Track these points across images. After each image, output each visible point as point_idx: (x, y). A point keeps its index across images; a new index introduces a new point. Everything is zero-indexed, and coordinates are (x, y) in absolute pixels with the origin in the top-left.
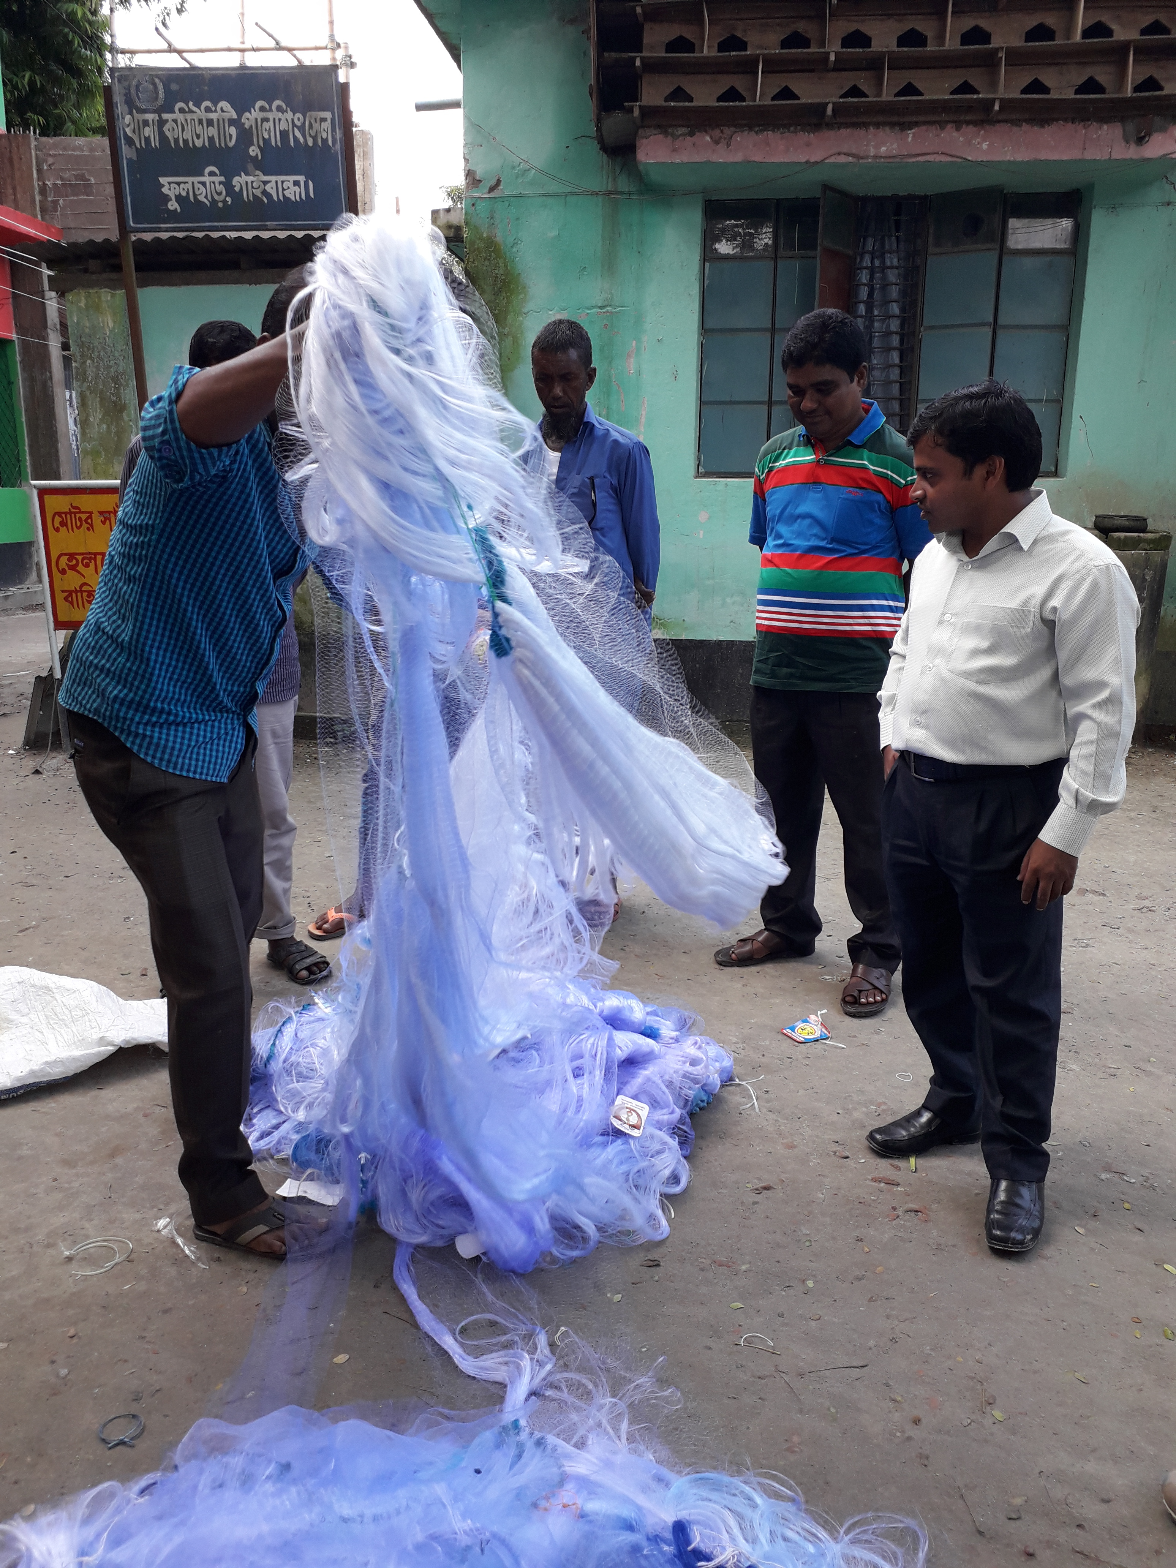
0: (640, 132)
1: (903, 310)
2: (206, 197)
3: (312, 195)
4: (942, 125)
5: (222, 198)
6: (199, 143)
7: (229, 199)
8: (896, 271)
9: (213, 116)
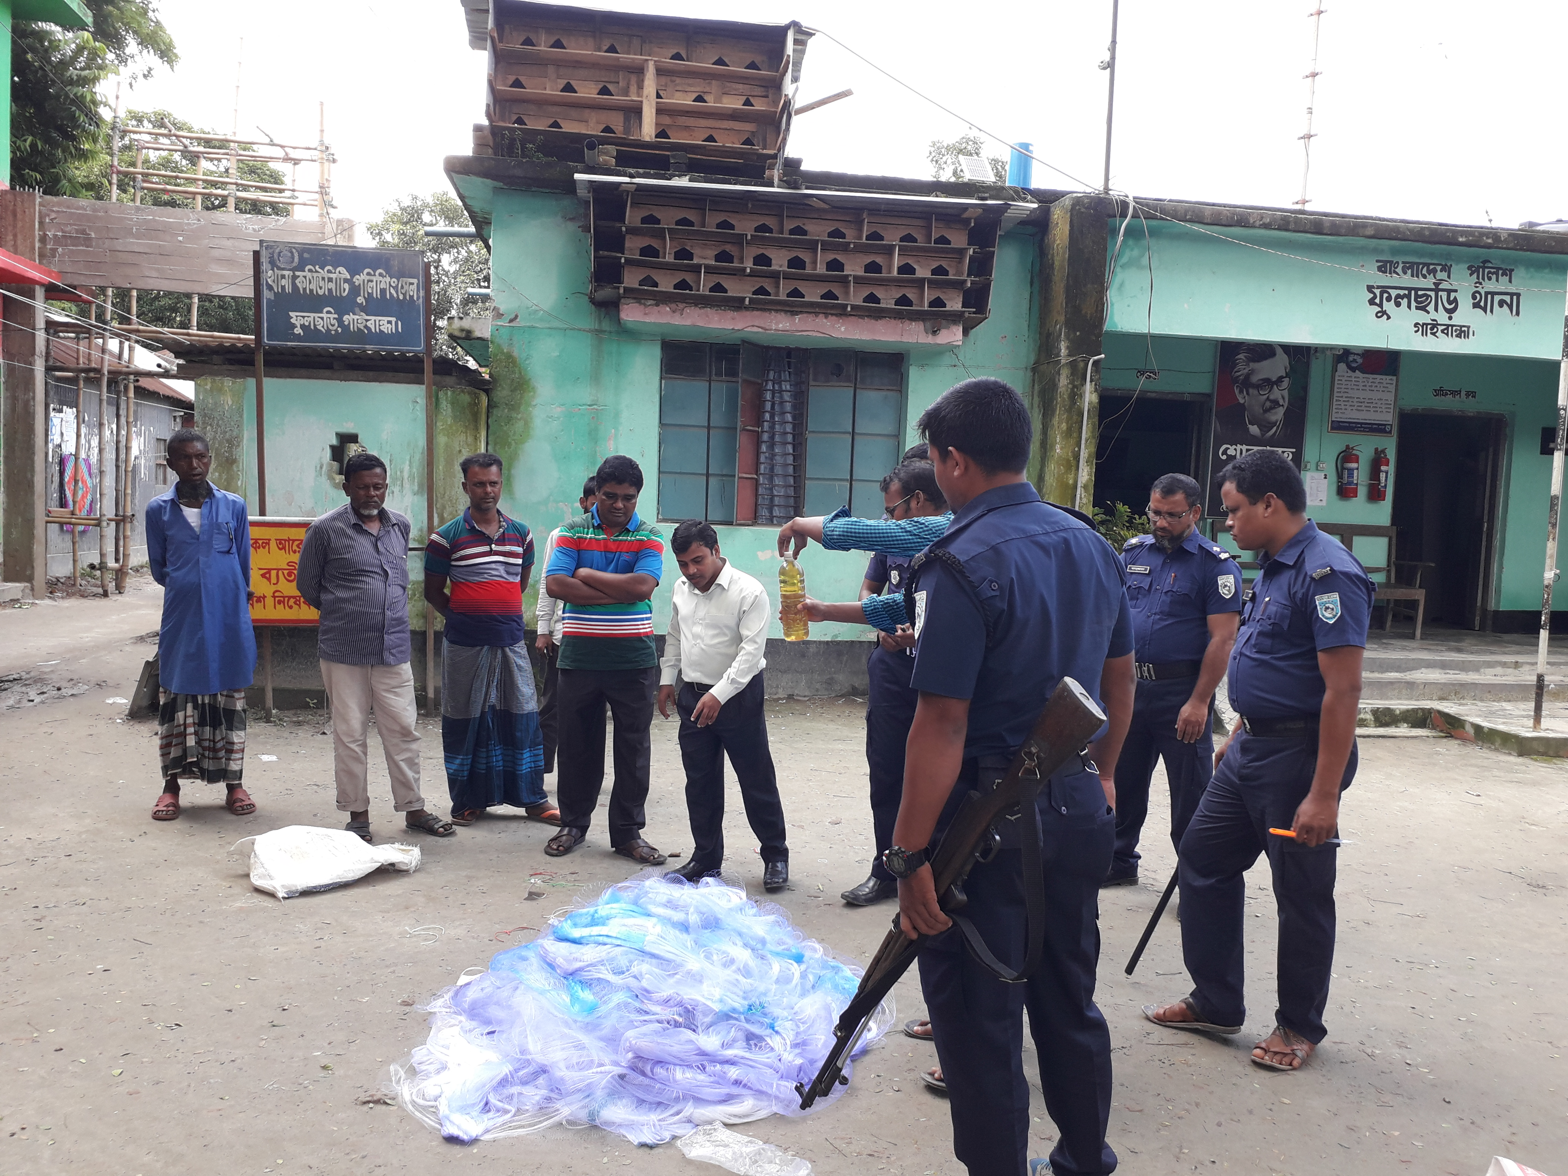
0: (622, 300)
1: (794, 418)
2: (323, 327)
3: (400, 330)
4: (816, 314)
5: (335, 328)
6: (321, 292)
7: (340, 330)
8: (789, 394)
9: (331, 275)
